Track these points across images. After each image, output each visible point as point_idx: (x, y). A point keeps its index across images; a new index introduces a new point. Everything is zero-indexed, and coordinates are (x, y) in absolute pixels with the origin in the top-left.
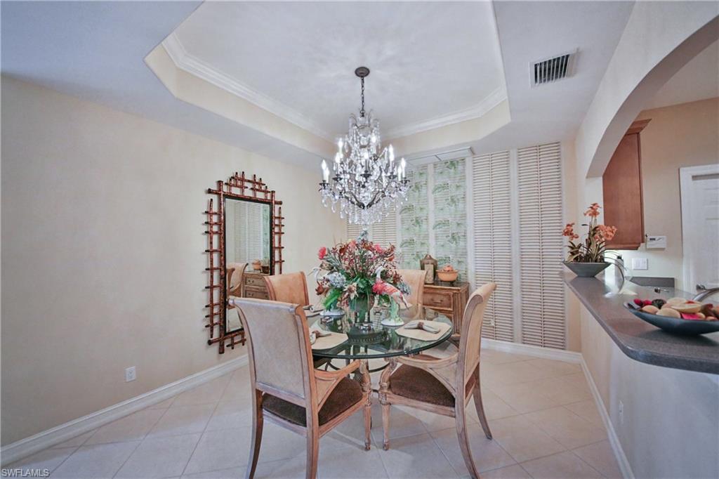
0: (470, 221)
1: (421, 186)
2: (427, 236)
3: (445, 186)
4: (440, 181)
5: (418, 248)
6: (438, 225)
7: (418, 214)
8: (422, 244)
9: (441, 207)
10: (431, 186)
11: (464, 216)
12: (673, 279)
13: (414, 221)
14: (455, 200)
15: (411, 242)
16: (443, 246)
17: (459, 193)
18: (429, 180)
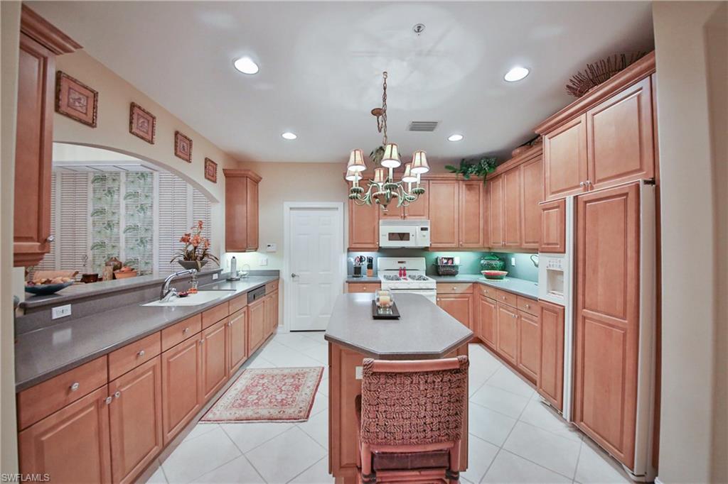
0: (156, 227)
1: (114, 191)
2: (118, 239)
3: (136, 194)
4: (131, 190)
5: (109, 251)
6: (128, 229)
7: (109, 217)
8: (113, 247)
9: (131, 213)
10: (123, 192)
11: (151, 223)
12: (279, 271)
13: (105, 225)
14: (144, 207)
15: (102, 245)
16: (132, 249)
17: (148, 201)
18: (121, 187)
